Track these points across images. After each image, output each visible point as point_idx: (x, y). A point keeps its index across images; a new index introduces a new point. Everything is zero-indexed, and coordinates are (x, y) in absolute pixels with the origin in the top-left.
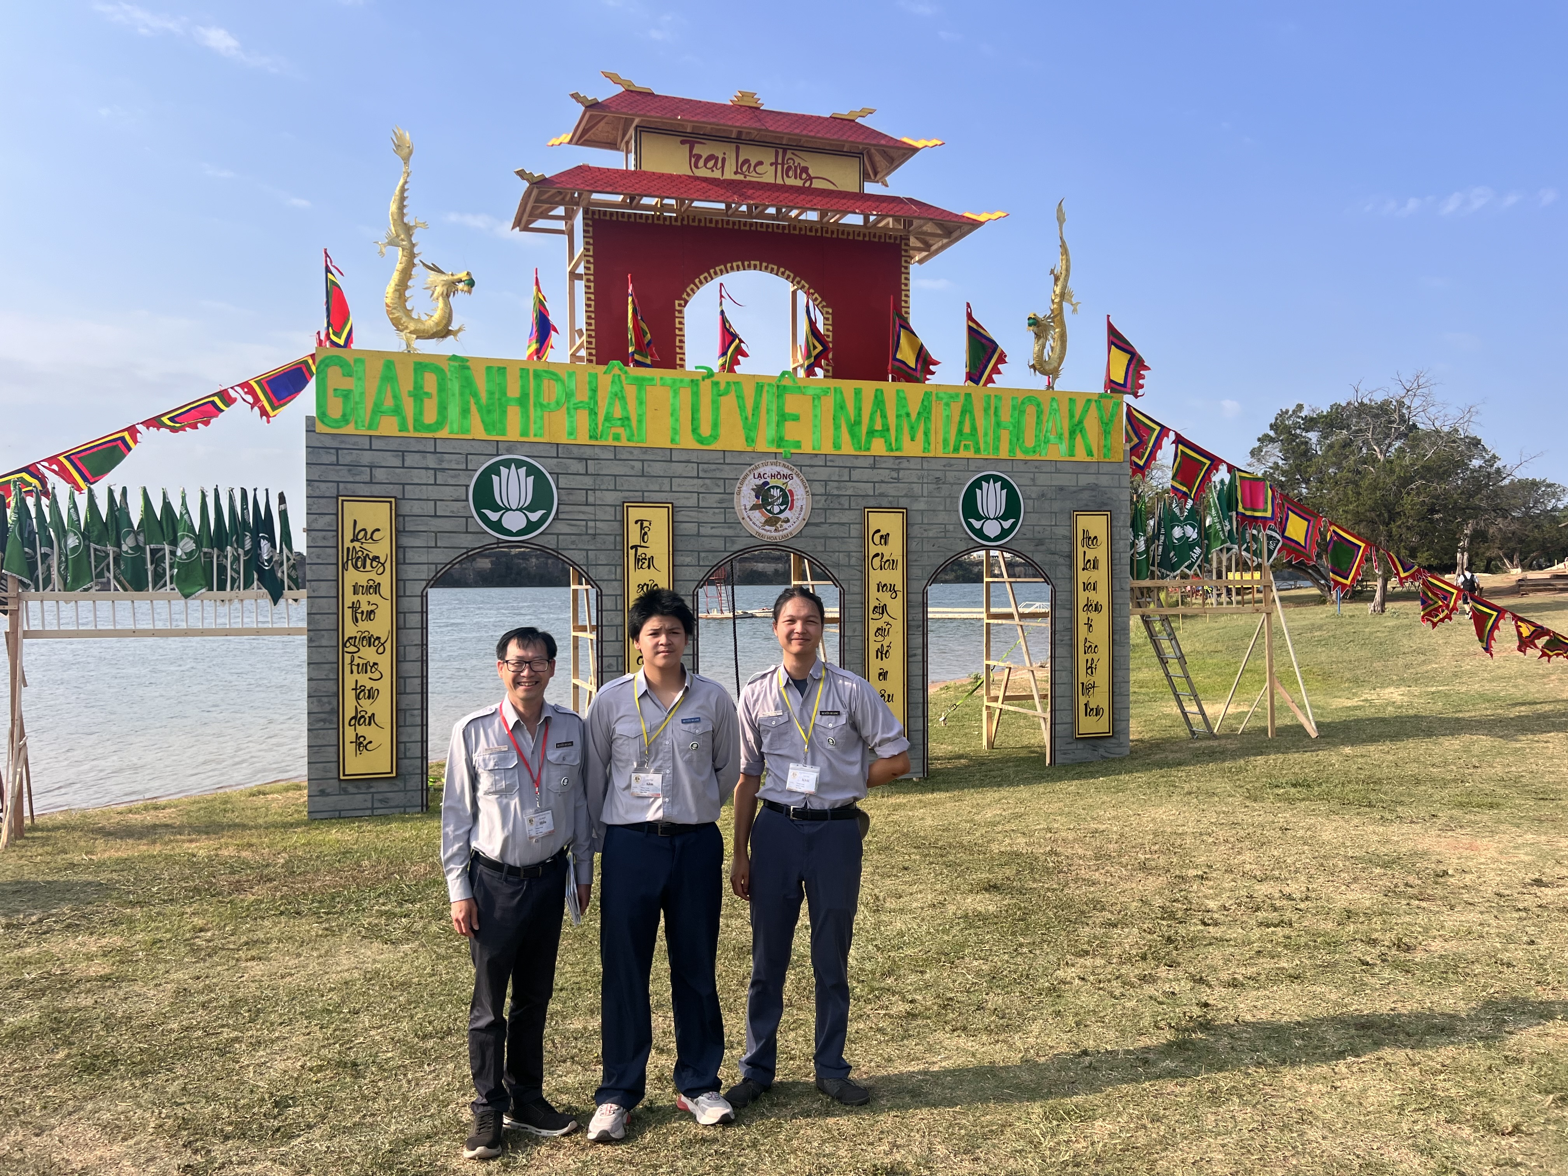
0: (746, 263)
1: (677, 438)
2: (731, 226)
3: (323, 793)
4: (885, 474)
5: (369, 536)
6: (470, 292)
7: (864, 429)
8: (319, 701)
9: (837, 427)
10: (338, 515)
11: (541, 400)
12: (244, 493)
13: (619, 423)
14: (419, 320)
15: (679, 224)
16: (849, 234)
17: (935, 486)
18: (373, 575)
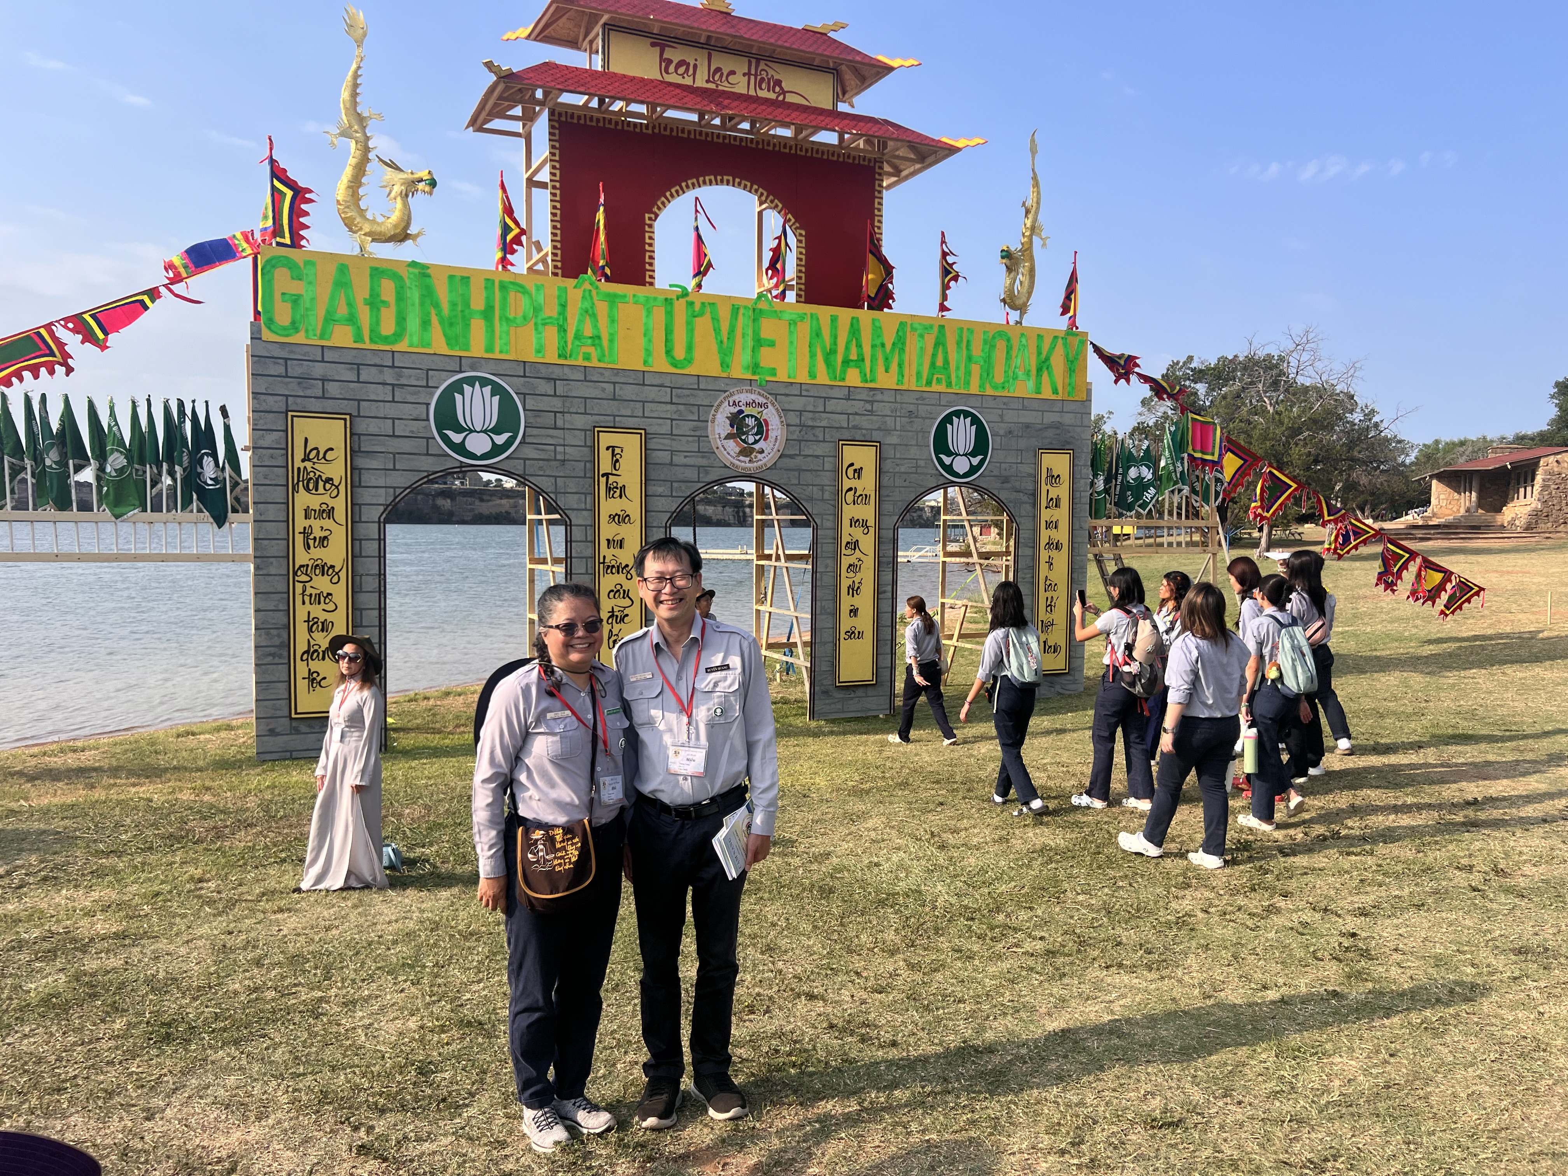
0: (719, 178)
1: (650, 360)
2: (703, 138)
3: (272, 732)
4: (858, 406)
5: (321, 456)
6: (431, 193)
7: (839, 358)
8: (268, 634)
9: (813, 355)
10: (287, 432)
11: (508, 315)
12: (181, 404)
13: (589, 341)
14: (373, 222)
15: (650, 131)
16: (823, 153)
17: (907, 420)
18: (326, 499)
